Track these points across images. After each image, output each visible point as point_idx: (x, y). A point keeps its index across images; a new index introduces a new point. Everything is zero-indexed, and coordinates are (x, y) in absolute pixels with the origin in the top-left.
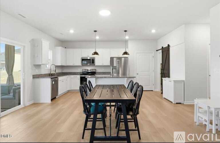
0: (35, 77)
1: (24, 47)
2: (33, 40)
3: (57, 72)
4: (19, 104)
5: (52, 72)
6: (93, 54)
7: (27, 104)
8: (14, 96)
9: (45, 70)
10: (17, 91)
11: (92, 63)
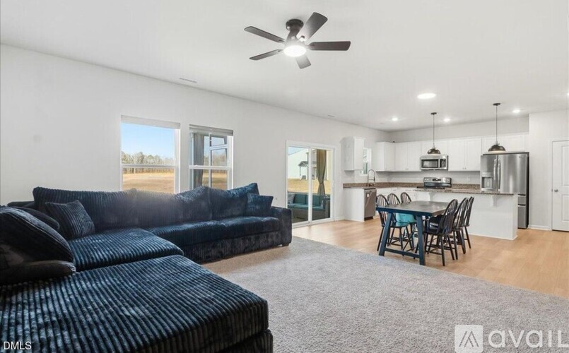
0: (346, 186)
1: (334, 149)
2: (344, 139)
3: (376, 181)
4: (329, 217)
5: (370, 182)
6: (429, 153)
7: (337, 219)
8: (324, 207)
9: (360, 178)
10: (327, 201)
11: (441, 167)
